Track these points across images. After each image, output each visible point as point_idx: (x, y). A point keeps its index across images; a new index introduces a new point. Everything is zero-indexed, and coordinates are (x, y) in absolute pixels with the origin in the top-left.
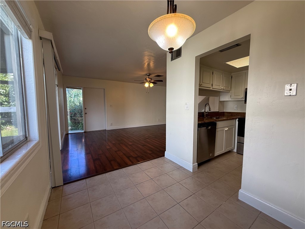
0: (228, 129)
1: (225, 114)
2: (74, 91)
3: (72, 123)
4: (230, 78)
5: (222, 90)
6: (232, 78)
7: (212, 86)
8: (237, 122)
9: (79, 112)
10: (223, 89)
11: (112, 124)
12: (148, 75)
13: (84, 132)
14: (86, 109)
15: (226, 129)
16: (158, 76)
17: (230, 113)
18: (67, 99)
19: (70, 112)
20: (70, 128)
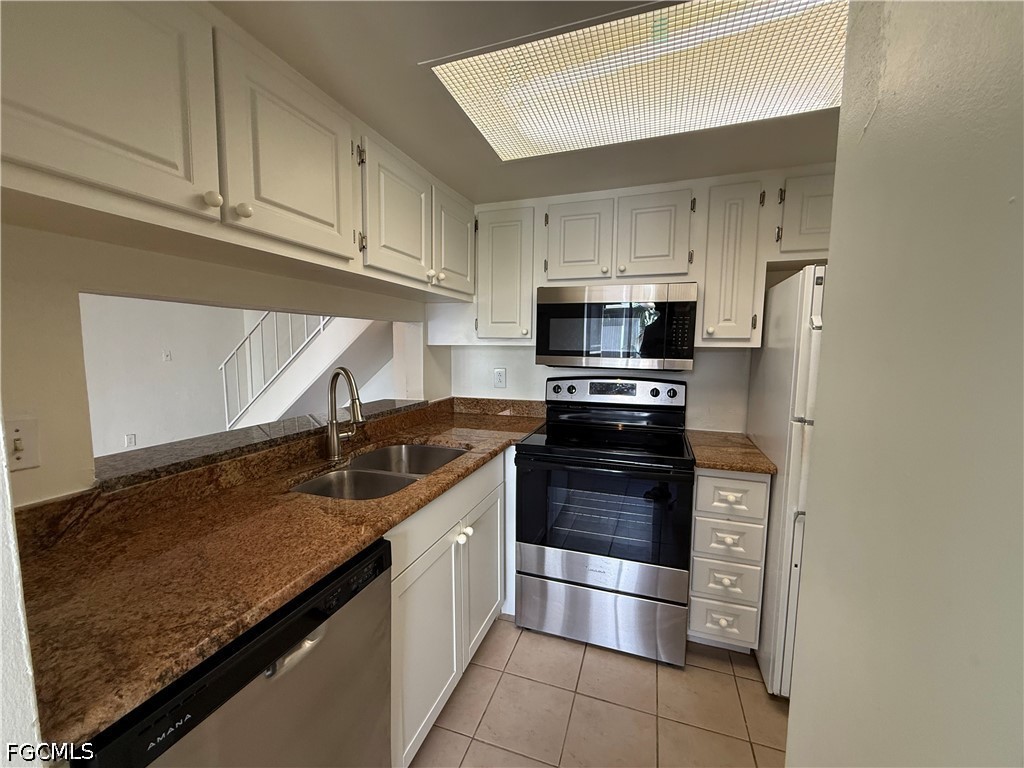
0: (470, 531)
1: (457, 409)
4: (470, 226)
5: (429, 289)
6: (476, 228)
7: (363, 248)
8: (512, 470)
10: (434, 282)
15: (462, 540)
17: (478, 401)
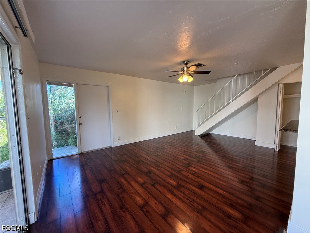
2: (60, 90)
3: (57, 134)
9: (68, 121)
11: (119, 137)
12: (185, 64)
13: (80, 154)
14: (80, 117)
16: (199, 65)
18: (50, 102)
19: (55, 120)
20: (54, 143)
